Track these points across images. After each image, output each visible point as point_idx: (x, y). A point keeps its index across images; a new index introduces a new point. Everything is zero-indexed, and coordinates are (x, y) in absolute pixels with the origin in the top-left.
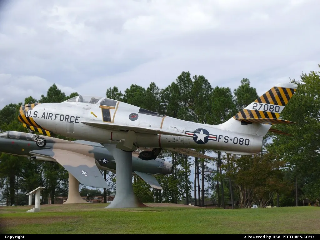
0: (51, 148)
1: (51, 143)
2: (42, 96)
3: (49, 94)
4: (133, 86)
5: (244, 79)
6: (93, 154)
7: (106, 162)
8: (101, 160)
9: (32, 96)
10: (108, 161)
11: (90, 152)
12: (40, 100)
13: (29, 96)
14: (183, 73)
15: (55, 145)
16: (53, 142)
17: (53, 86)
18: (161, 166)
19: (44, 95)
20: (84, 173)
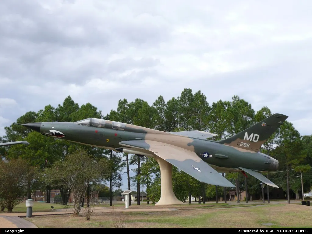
0: (143, 139)
1: (142, 134)
2: (59, 105)
3: (64, 104)
4: (137, 100)
5: (235, 96)
6: (192, 147)
7: (208, 156)
8: (201, 155)
9: (51, 105)
10: (210, 156)
11: (189, 145)
12: (57, 108)
13: (49, 105)
14: (185, 90)
15: (147, 136)
16: (145, 132)
17: (68, 97)
18: (269, 162)
19: (60, 104)
20: (197, 169)
